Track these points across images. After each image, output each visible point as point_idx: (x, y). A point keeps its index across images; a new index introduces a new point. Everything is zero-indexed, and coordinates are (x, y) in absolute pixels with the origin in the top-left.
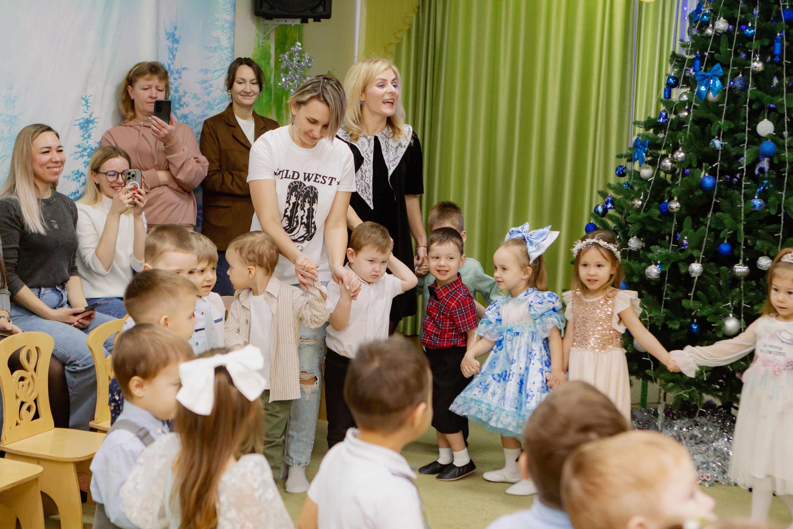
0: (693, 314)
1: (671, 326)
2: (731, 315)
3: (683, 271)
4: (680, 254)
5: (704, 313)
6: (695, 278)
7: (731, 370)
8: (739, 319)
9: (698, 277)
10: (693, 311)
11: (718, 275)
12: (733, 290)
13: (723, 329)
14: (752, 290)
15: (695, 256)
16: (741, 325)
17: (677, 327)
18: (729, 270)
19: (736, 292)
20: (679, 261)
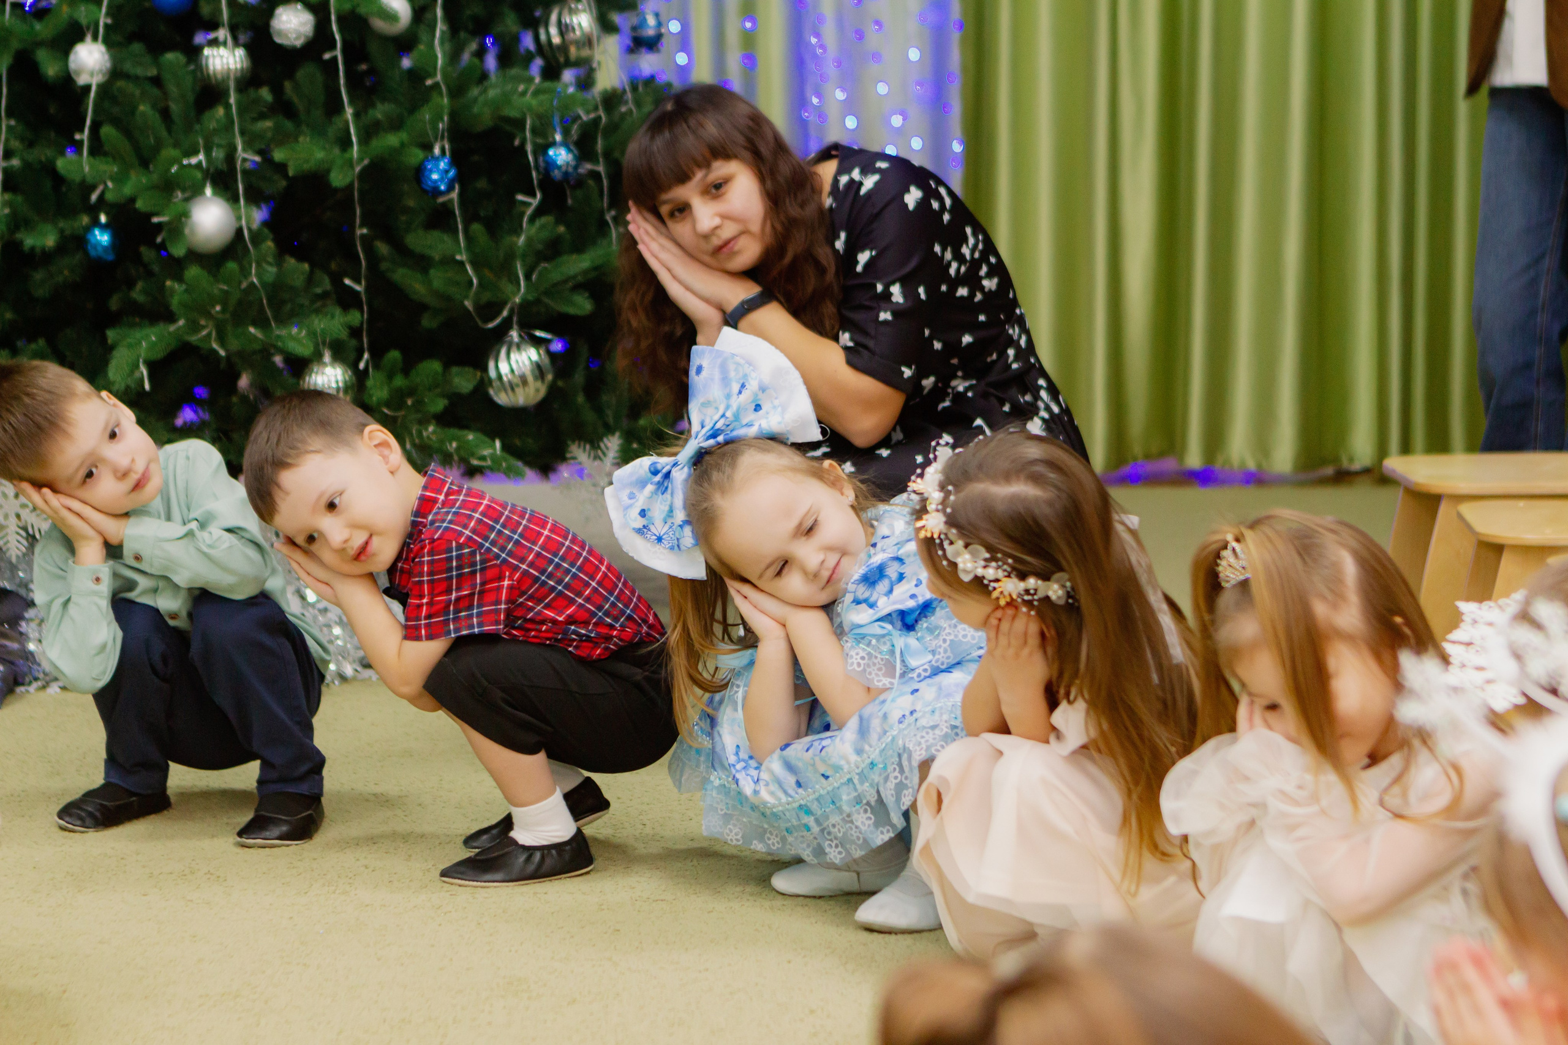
0: (94, 197)
1: (29, 241)
2: (208, 191)
3: (51, 70)
4: (38, 26)
5: (128, 190)
6: (87, 88)
7: (222, 353)
8: (233, 199)
9: (100, 86)
10: (93, 188)
11: (157, 81)
12: (207, 115)
13: (187, 231)
14: (262, 116)
15: (84, 21)
16: (239, 218)
17: (50, 240)
18: (189, 62)
19: (218, 121)
20: (39, 44)
